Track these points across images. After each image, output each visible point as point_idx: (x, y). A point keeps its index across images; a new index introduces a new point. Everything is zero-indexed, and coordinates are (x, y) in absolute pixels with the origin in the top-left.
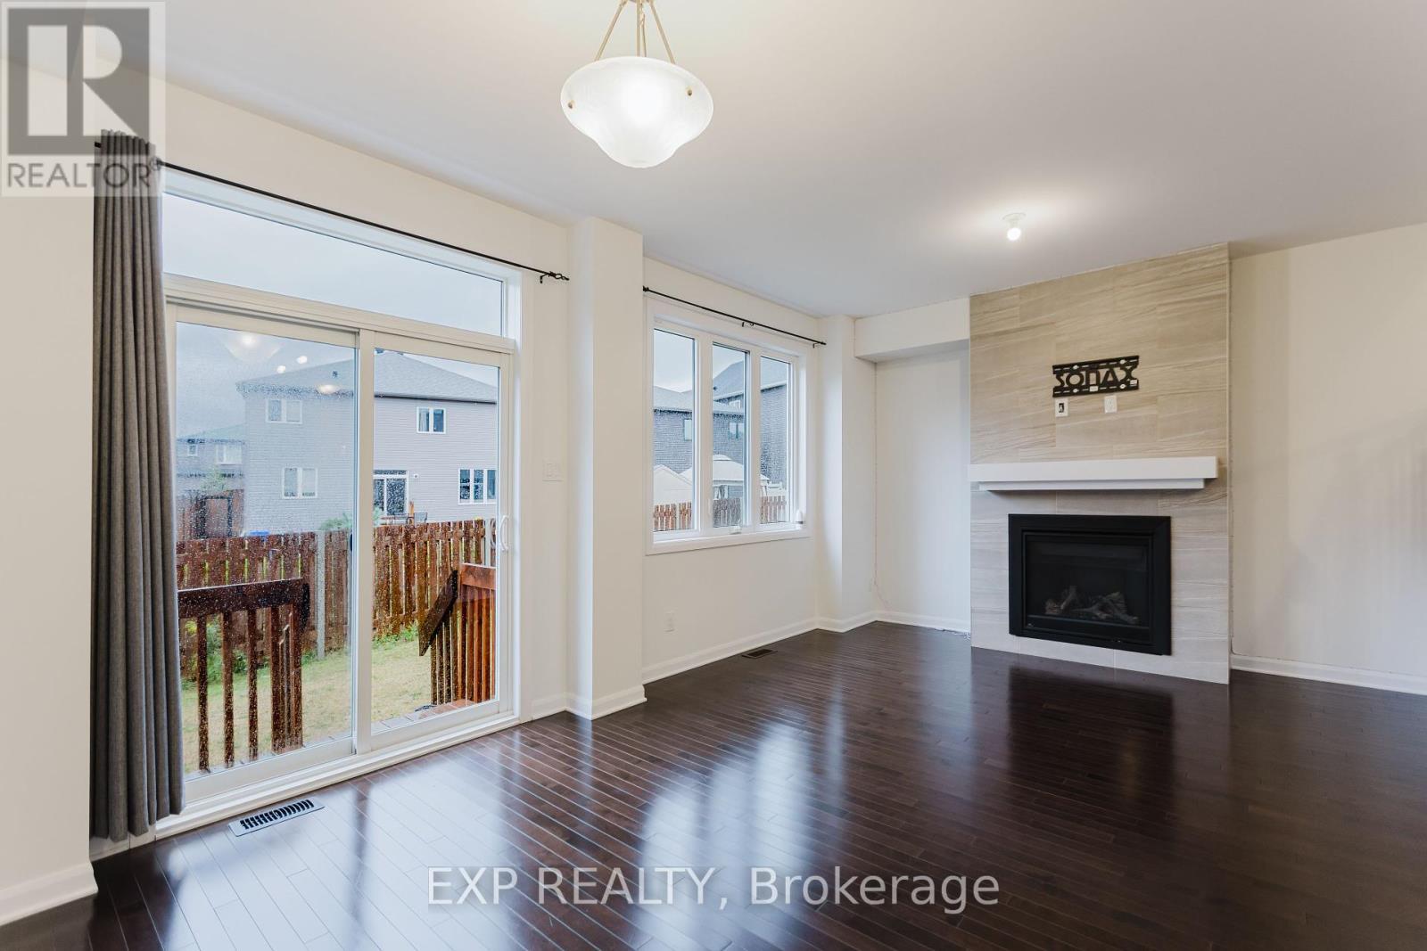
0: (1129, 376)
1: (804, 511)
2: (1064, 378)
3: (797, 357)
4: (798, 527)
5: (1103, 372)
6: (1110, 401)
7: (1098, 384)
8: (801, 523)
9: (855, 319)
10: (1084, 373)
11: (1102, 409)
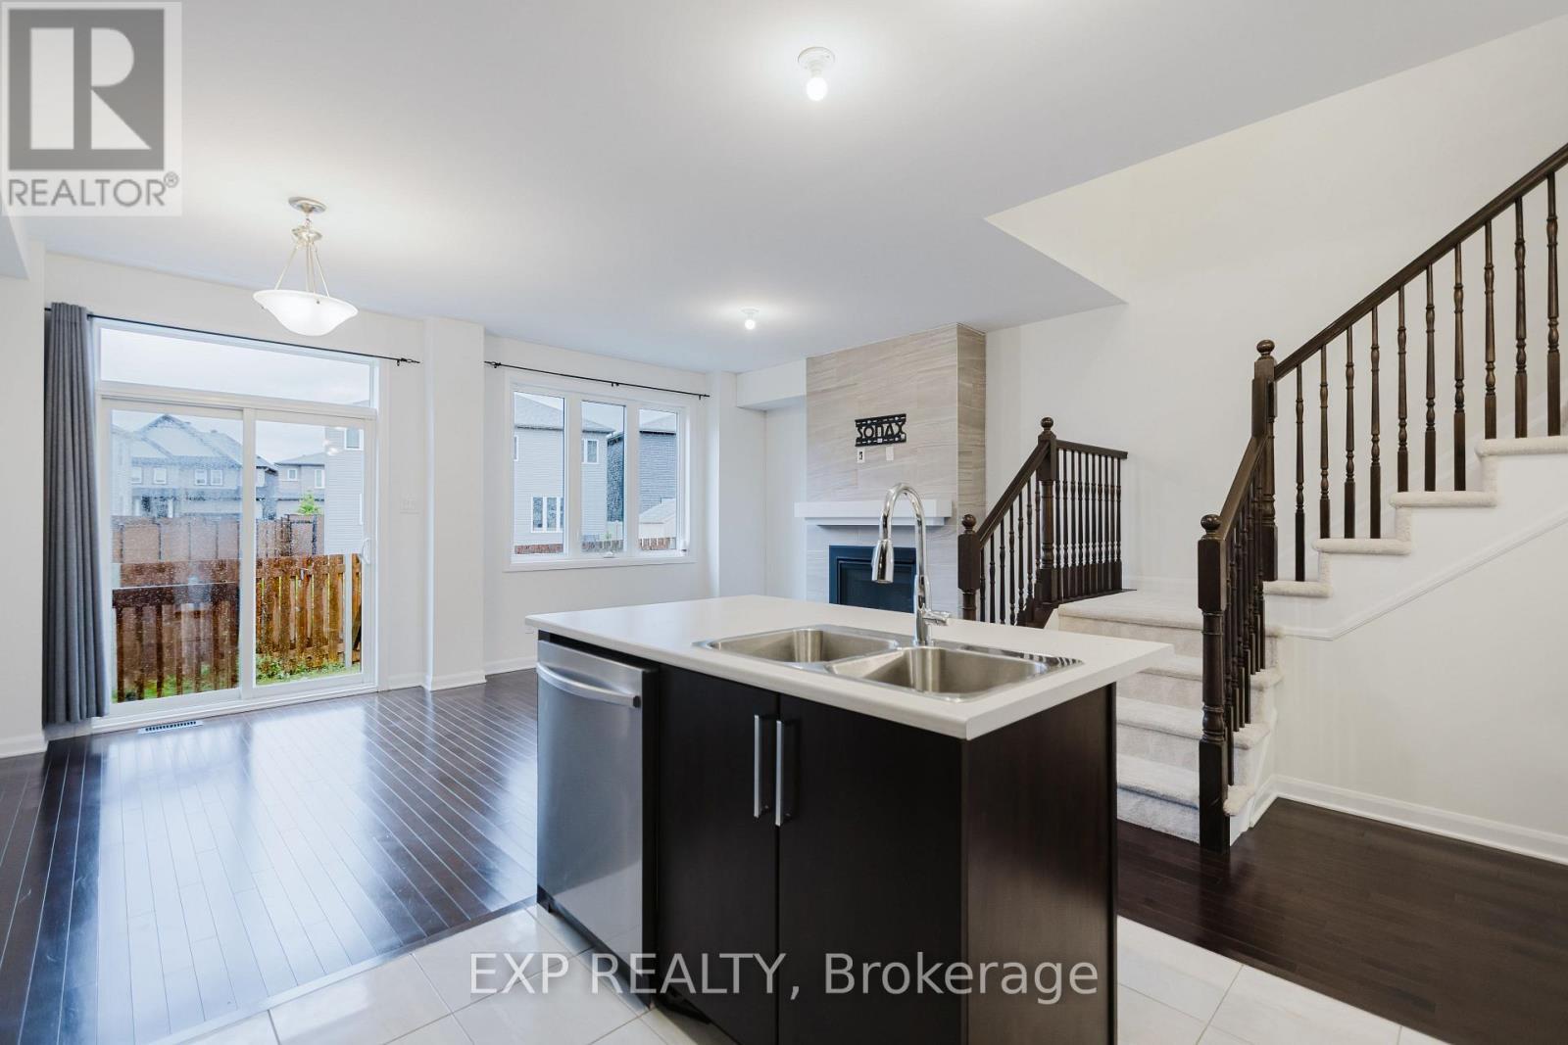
0: (900, 431)
1: (688, 540)
2: (862, 431)
3: (682, 407)
4: (682, 554)
5: (885, 426)
6: (890, 449)
7: (882, 437)
8: (685, 550)
9: (737, 374)
10: (874, 427)
11: (885, 457)
